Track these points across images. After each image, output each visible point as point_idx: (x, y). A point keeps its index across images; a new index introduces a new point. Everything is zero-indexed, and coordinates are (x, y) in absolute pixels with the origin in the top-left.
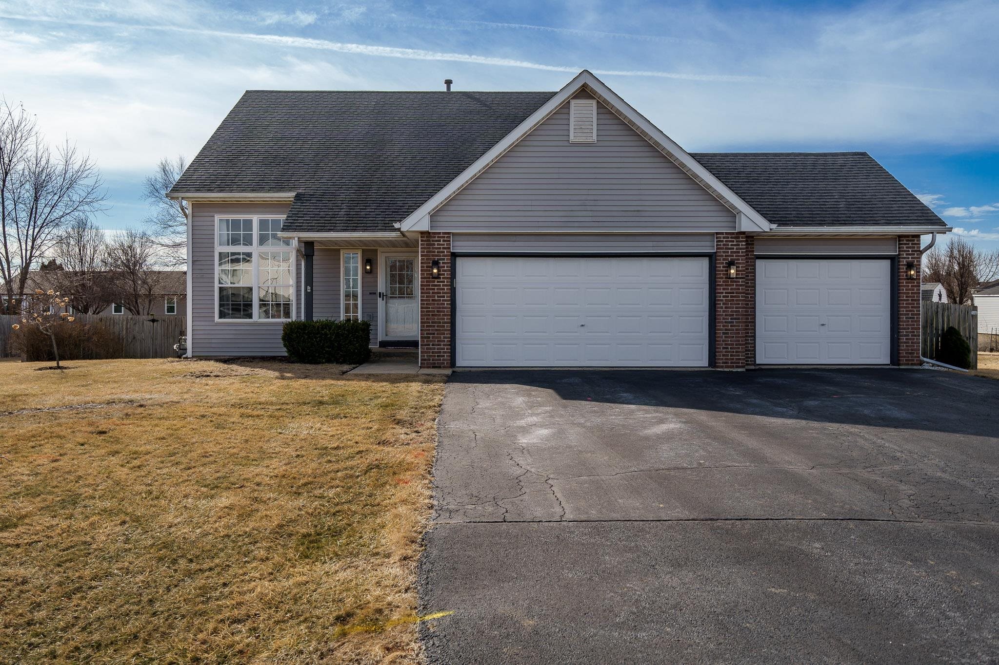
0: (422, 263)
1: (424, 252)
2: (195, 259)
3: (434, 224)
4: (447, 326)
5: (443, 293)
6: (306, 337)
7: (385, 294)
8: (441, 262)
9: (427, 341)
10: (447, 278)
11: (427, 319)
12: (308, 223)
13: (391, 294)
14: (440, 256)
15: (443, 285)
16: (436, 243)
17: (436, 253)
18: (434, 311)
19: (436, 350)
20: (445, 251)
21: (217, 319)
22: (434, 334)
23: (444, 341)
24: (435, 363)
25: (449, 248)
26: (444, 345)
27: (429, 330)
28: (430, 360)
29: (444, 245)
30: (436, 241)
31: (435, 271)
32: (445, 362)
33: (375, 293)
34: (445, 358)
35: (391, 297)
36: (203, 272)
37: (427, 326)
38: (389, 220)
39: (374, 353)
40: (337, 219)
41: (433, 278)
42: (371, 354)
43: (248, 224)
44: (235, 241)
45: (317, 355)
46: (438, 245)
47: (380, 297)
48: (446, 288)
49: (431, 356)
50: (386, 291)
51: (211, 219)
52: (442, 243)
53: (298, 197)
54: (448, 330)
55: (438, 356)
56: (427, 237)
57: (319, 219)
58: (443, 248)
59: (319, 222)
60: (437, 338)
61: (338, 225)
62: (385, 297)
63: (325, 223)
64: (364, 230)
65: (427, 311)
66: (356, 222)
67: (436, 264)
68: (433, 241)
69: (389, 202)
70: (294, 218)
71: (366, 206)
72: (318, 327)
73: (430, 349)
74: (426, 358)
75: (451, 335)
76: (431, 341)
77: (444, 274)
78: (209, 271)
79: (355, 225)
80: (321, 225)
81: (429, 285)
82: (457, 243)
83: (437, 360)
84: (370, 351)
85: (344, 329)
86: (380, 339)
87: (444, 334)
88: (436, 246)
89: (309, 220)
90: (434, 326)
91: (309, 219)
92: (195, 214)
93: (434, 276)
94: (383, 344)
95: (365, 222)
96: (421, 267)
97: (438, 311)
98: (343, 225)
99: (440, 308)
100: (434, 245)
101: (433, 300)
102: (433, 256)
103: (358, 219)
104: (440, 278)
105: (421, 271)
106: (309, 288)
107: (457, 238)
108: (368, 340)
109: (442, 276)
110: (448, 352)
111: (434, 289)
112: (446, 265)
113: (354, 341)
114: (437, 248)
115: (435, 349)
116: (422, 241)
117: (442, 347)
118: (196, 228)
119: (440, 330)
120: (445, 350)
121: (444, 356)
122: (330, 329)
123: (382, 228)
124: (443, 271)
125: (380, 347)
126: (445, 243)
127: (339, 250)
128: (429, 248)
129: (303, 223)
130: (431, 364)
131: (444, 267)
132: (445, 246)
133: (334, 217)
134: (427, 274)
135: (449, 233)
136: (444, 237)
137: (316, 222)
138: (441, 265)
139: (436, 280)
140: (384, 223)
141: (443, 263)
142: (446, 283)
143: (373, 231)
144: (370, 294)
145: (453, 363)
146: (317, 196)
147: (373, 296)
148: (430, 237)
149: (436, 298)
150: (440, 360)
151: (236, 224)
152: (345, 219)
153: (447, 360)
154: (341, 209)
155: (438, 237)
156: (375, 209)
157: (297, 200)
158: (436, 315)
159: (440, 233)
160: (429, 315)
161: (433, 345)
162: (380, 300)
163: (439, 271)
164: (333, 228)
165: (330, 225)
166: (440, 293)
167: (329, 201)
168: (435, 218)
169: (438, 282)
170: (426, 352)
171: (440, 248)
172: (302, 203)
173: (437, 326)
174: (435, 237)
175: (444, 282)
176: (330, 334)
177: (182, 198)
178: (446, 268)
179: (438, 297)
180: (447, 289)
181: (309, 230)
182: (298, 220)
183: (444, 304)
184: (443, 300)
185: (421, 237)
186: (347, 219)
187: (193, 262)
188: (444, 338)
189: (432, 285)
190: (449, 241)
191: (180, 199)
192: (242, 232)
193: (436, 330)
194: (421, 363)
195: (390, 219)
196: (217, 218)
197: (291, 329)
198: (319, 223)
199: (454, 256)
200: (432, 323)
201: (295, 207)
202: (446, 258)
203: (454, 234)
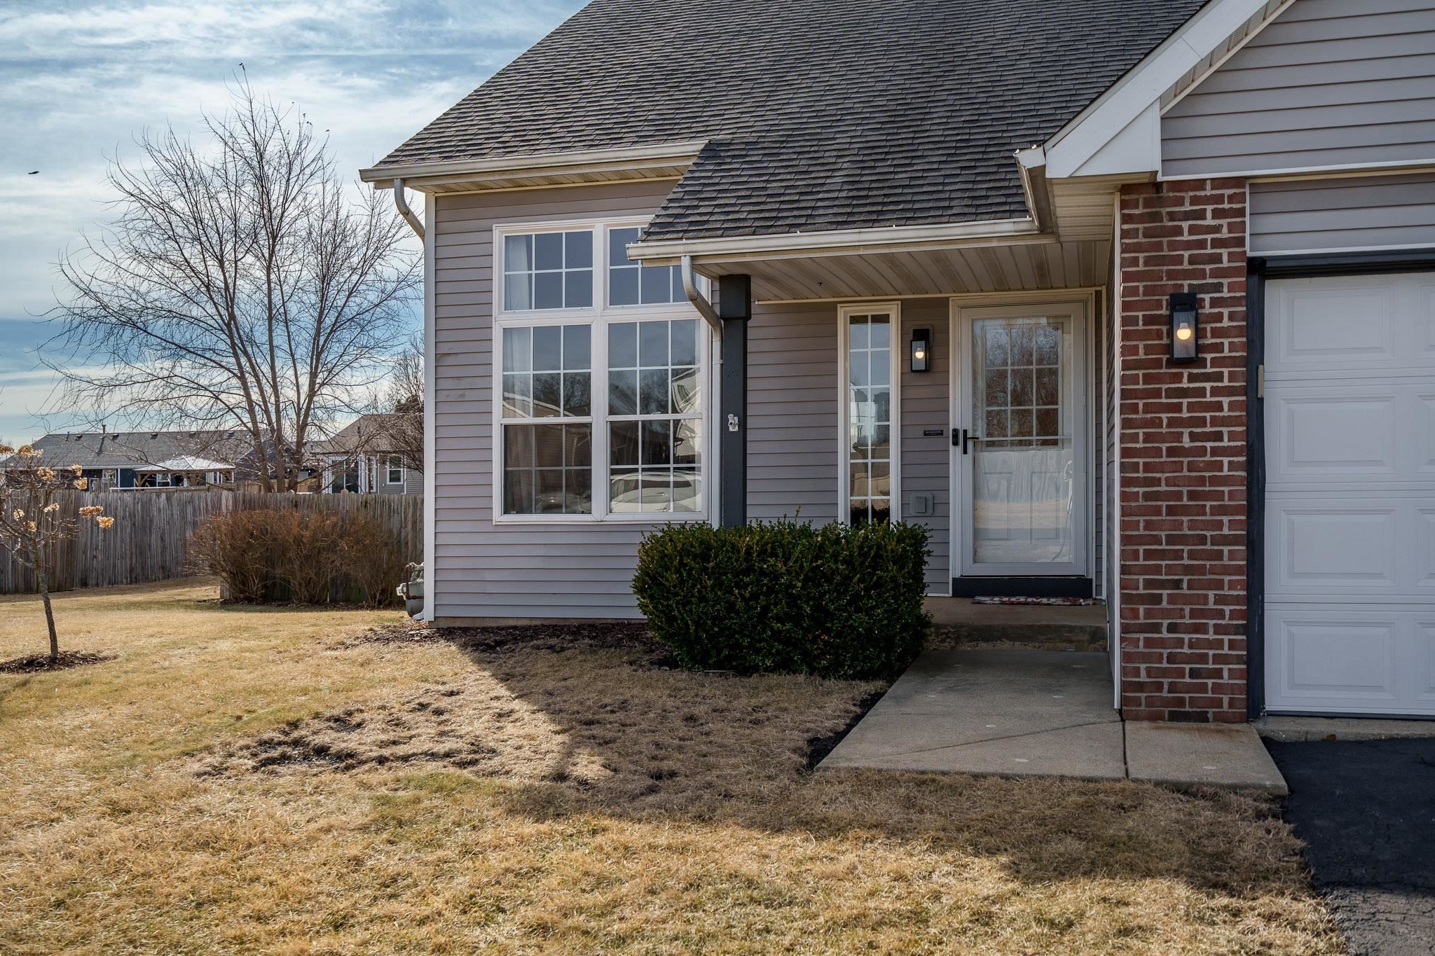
0: (1126, 306)
1: (1135, 262)
2: (444, 349)
3: (1179, 149)
4: (1232, 555)
5: (1214, 421)
6: (709, 583)
7: (970, 435)
8: (1207, 297)
9: (1148, 614)
10: (1232, 362)
11: (1149, 525)
12: (729, 213)
13: (989, 435)
14: (1202, 274)
15: (1215, 392)
16: (1185, 225)
17: (1186, 266)
18: (1178, 495)
19: (1186, 650)
20: (1225, 253)
21: (498, 516)
22: (1177, 584)
23: (1221, 614)
24: (1181, 702)
25: (1240, 242)
26: (1218, 629)
27: (1157, 570)
28: (1159, 687)
29: (1217, 229)
30: (1187, 216)
31: (1184, 334)
32: (1226, 699)
33: (941, 433)
34: (1226, 679)
35: (991, 444)
36: (465, 383)
37: (1149, 555)
38: (988, 189)
39: (938, 626)
40: (820, 196)
41: (1173, 362)
42: (928, 631)
43: (581, 244)
44: (546, 295)
45: (746, 641)
46: (1192, 230)
47: (955, 443)
48: (1225, 401)
49: (1164, 673)
50: (974, 424)
51: (483, 237)
52: (1209, 221)
53: (711, 151)
54: (1236, 570)
55: (1194, 674)
56: (1147, 204)
57: (763, 199)
58: (1217, 243)
59: (762, 207)
60: (1187, 599)
61: (821, 212)
62: (970, 444)
63: (779, 210)
64: (908, 218)
65: (1147, 496)
66: (880, 200)
67: (1185, 303)
68: (1172, 217)
69: (986, 142)
70: (687, 203)
71: (913, 158)
72: (749, 548)
73: (1162, 643)
74: (1143, 678)
75: (1248, 589)
76: (1165, 614)
77: (1218, 348)
78: (480, 383)
79: (875, 208)
80: (767, 215)
81: (1157, 393)
82: (1270, 223)
83: (1189, 688)
84: (924, 622)
85: (835, 556)
86: (955, 571)
87: (1219, 585)
88: (1186, 237)
89: (734, 205)
90: (1178, 555)
91: (733, 201)
92: (444, 226)
93: (1178, 353)
94: (967, 588)
95: (909, 198)
96: (1125, 321)
97: (1192, 496)
98: (835, 210)
99: (1201, 481)
100: (1178, 231)
101: (1172, 452)
102: (1172, 275)
103: (885, 192)
104: (1202, 363)
105: (1126, 335)
106: (733, 419)
107: (1271, 201)
108: (917, 585)
109: (1209, 356)
110: (1239, 660)
111: (1178, 408)
112: (1226, 311)
113: (870, 597)
114: (1188, 245)
115: (1180, 643)
116: (1126, 219)
117: (1211, 636)
118: (444, 264)
119: (1201, 570)
120: (1226, 651)
121: (1218, 674)
122: (786, 559)
123: (966, 210)
124: (1216, 333)
125: (955, 595)
126: (1224, 222)
127: (832, 308)
128: (1159, 246)
129: (711, 214)
130: (1167, 702)
131: (1219, 318)
132: (1225, 234)
133: (811, 193)
134: (1148, 350)
135: (1239, 181)
136: (1219, 199)
137: (751, 208)
138: (1207, 310)
139: (1186, 372)
140: (974, 198)
141: (1215, 303)
142: (1226, 383)
143: (936, 220)
144: (925, 434)
145: (1253, 706)
146: (766, 145)
147: (935, 442)
148: (1161, 202)
149: (1186, 442)
150: (1203, 688)
151: (546, 248)
152: (844, 194)
153: (1231, 689)
154: (834, 170)
155: (1194, 201)
156: (940, 162)
157: (707, 158)
158: (1185, 510)
159: (1200, 184)
160: (1157, 511)
161: (1172, 628)
162: (955, 453)
163: (1199, 333)
164: (802, 221)
165: (795, 213)
166: (1202, 422)
167: (799, 153)
168: (1183, 127)
169: (1192, 378)
170: (1145, 658)
171: (1201, 244)
172: (720, 164)
173: (1192, 555)
174: (1180, 202)
175: (1219, 377)
176: (789, 573)
177: (405, 181)
178: (1226, 323)
179: (1193, 437)
180: (1232, 406)
181: (725, 232)
182: (697, 207)
183: (1219, 466)
184: (1215, 451)
185: (1124, 205)
186: (851, 194)
187: (438, 357)
188: (1220, 600)
189: (1171, 393)
190: (1241, 213)
191: (398, 182)
192: (564, 270)
193: (1188, 570)
194: (1124, 700)
195: (992, 185)
196: (500, 232)
197: (663, 556)
198: (762, 211)
199: (1261, 270)
200: (1171, 540)
201: (697, 175)
202: (1225, 281)
203: (1258, 186)
